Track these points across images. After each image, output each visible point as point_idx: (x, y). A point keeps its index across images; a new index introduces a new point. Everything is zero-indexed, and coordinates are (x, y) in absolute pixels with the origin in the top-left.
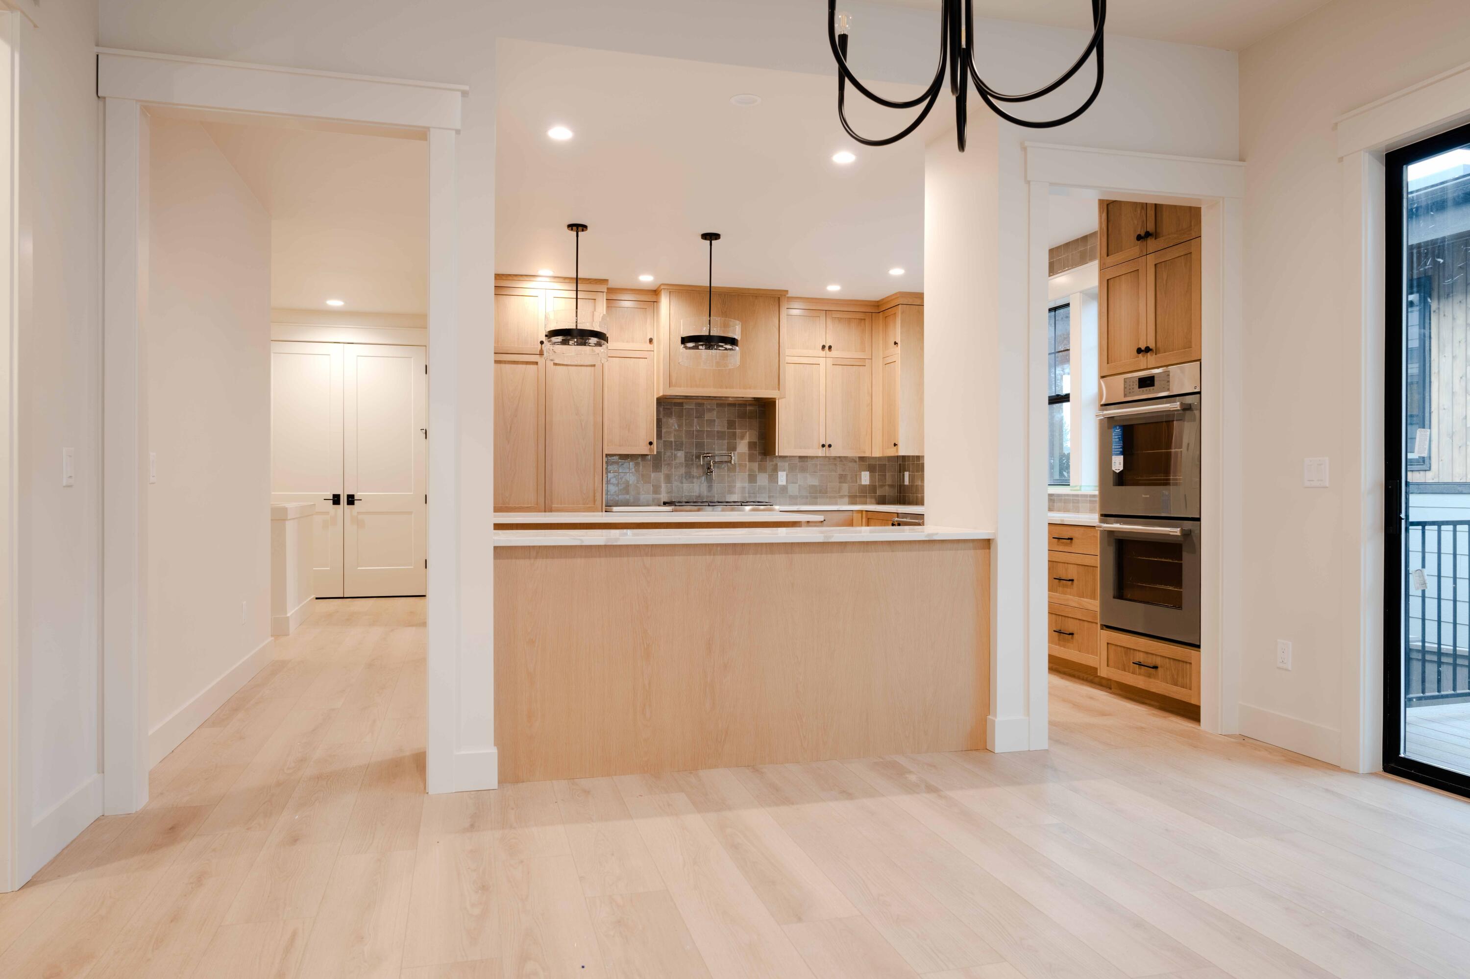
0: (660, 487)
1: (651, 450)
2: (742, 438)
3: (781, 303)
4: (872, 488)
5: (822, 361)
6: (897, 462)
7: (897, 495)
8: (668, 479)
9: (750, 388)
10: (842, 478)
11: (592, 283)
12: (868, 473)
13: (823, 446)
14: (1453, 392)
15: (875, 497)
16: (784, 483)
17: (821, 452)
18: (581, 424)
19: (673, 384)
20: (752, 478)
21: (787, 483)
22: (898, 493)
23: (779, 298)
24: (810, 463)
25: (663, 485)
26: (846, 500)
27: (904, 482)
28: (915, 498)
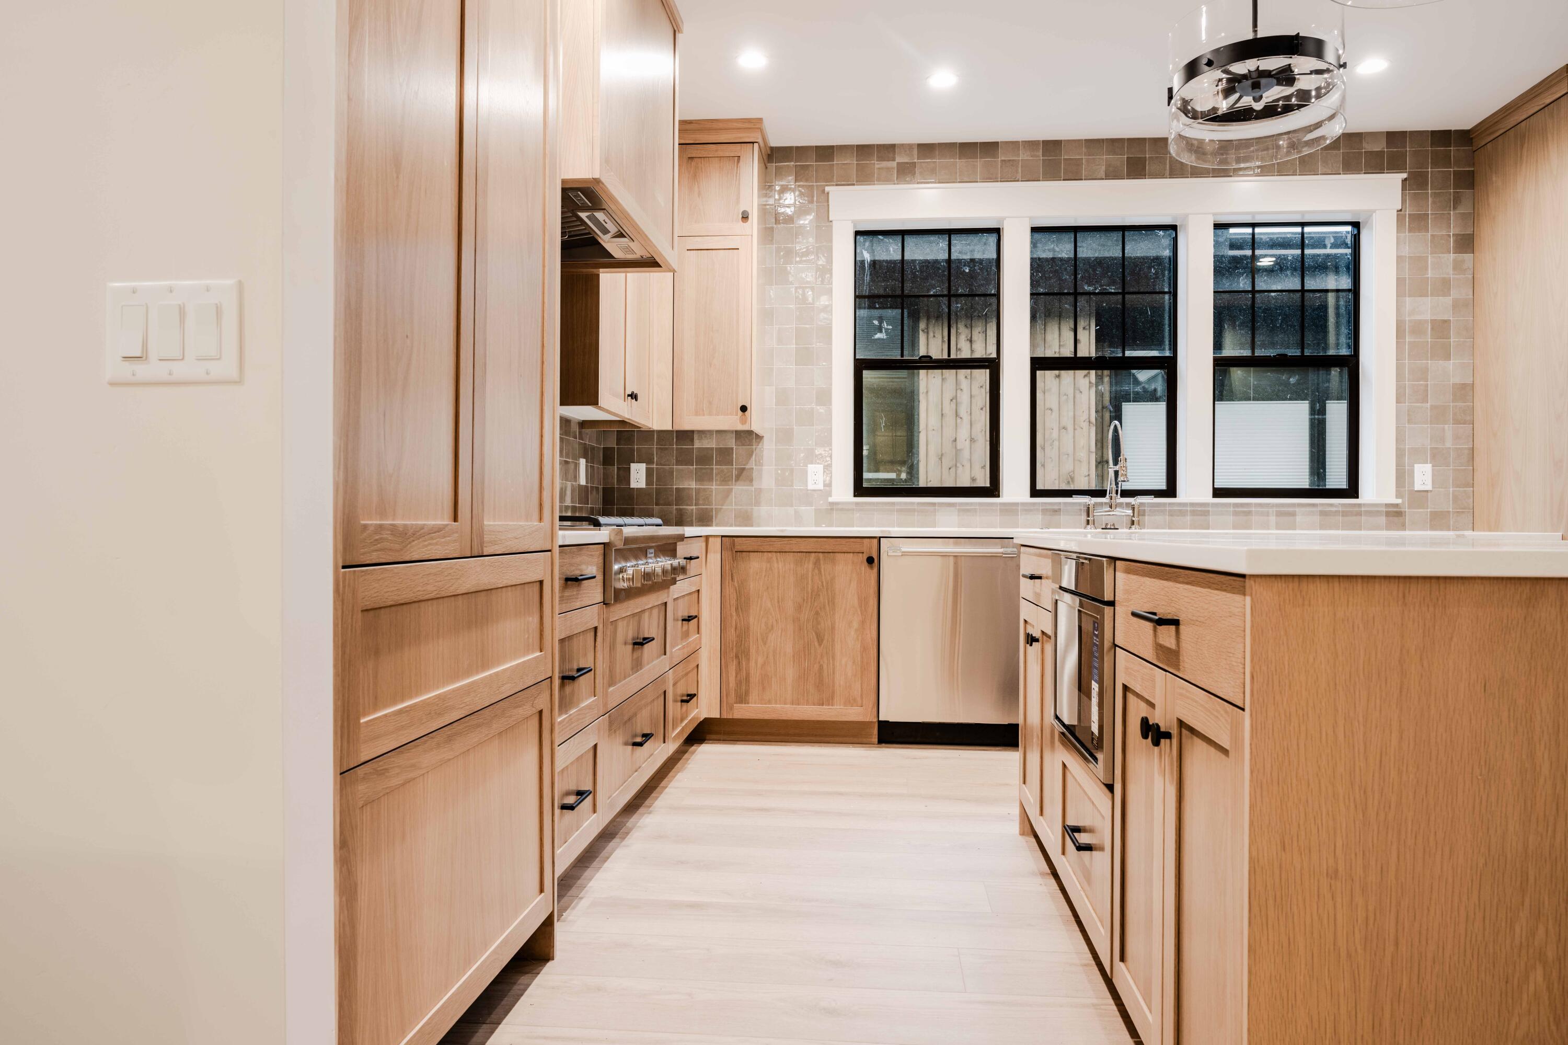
13: (632, 395)
14: (942, 415)
27: (629, 483)
28: (672, 513)
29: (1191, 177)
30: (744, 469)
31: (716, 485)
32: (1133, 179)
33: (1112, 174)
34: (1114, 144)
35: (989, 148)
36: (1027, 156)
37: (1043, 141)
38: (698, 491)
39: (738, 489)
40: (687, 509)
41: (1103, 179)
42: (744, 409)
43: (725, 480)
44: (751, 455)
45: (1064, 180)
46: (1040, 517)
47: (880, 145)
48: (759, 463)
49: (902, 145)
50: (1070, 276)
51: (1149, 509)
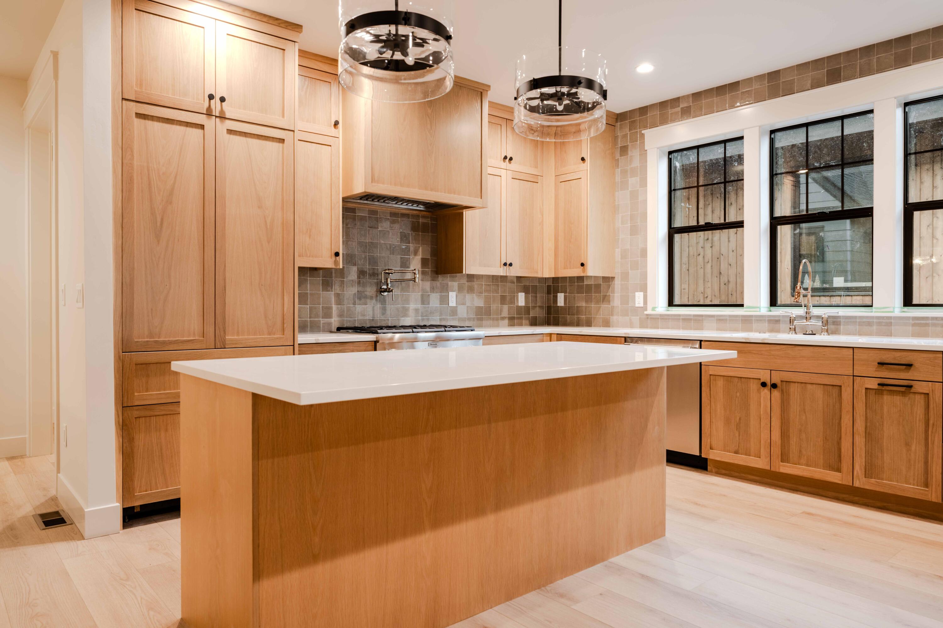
0: (331, 308)
1: (336, 263)
2: (416, 253)
3: (483, 100)
4: (527, 309)
5: (503, 173)
6: (546, 284)
7: (545, 316)
8: (339, 299)
9: (454, 193)
10: (503, 300)
11: (281, 25)
12: (523, 294)
13: (505, 264)
15: (528, 318)
16: (455, 305)
17: (501, 271)
18: (266, 221)
19: (376, 179)
20: (424, 300)
21: (456, 304)
22: (546, 314)
23: (481, 93)
24: (476, 284)
25: (334, 307)
26: (506, 321)
27: (557, 304)
28: (575, 319)
29: (877, 73)
30: (606, 295)
31: (594, 304)
32: (831, 84)
33: (817, 84)
34: (817, 63)
35: (734, 86)
36: (758, 86)
37: (768, 73)
38: (586, 307)
39: (604, 306)
40: (581, 317)
41: (809, 90)
42: (582, 265)
43: (598, 302)
44: (609, 288)
45: (782, 96)
46: (767, 324)
47: (672, 99)
48: (613, 292)
49: (684, 96)
50: (804, 158)
51: (844, 320)
